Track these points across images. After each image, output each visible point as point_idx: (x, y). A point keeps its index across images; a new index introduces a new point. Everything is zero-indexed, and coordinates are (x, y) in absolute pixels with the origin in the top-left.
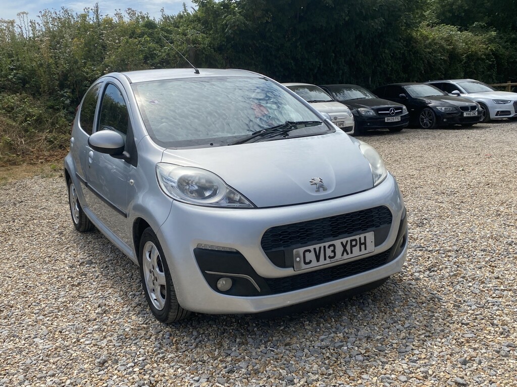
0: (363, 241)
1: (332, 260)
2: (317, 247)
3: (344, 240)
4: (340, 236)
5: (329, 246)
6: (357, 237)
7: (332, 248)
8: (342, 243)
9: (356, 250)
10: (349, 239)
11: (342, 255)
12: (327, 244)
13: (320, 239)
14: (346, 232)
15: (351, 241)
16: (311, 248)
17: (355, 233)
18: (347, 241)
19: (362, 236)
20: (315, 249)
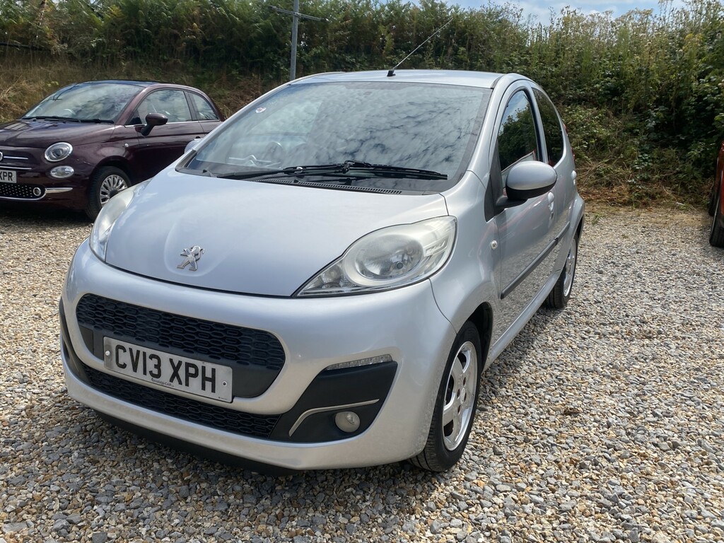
0: (208, 374)
1: (154, 379)
2: (135, 348)
3: (176, 359)
4: (170, 348)
5: (152, 357)
6: (199, 364)
7: (155, 361)
8: (171, 360)
9: (195, 383)
10: (184, 360)
11: (172, 380)
12: (149, 352)
13: (140, 338)
14: (182, 347)
15: (188, 365)
16: (127, 345)
17: (195, 354)
18: (180, 363)
19: (209, 366)
20: (131, 350)
